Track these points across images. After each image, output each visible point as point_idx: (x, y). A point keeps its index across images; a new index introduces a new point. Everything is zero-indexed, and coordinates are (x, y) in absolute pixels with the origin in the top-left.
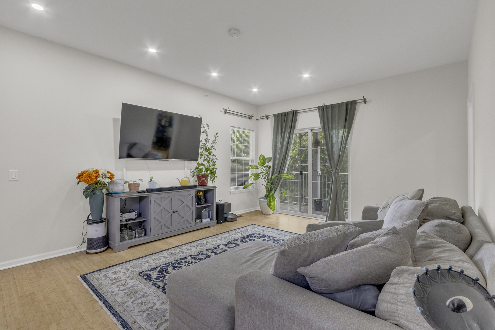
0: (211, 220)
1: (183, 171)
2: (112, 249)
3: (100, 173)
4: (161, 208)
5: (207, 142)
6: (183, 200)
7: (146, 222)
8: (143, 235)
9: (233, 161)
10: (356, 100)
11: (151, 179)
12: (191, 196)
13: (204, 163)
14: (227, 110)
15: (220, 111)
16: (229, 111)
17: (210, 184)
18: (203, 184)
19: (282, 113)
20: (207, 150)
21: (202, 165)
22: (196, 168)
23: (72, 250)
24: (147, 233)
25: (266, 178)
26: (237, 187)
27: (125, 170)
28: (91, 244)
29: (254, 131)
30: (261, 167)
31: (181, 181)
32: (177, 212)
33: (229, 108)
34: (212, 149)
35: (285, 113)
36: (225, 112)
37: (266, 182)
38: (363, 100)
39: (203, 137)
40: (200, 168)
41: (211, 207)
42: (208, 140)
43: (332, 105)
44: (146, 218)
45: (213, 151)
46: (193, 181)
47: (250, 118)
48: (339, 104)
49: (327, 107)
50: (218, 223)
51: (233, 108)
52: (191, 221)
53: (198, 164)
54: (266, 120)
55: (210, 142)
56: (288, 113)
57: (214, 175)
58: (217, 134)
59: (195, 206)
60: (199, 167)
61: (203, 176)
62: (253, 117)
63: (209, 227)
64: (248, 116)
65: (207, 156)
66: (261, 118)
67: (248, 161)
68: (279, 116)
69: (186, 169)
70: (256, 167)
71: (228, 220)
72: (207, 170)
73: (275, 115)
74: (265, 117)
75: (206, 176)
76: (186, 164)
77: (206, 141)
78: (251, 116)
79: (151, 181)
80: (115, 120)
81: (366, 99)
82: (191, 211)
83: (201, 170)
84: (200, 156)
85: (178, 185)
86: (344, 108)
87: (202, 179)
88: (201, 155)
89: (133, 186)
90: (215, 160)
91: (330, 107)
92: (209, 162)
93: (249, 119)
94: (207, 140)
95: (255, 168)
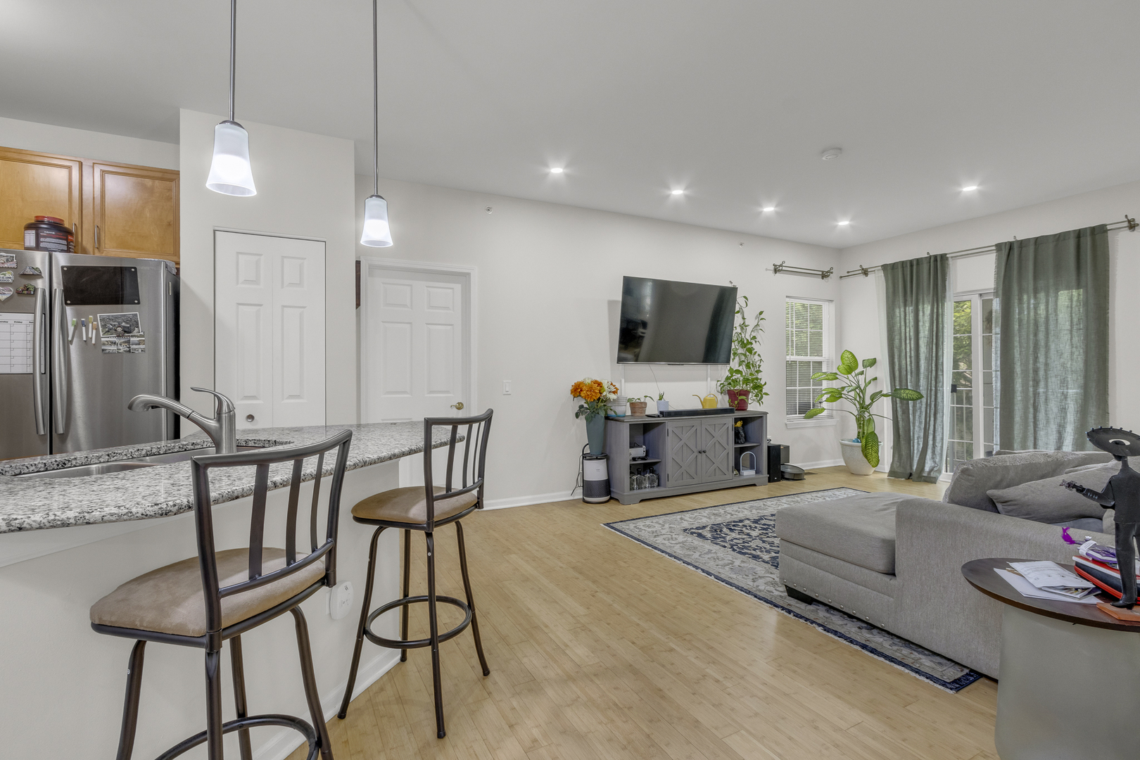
0: (757, 472)
1: (704, 383)
2: (617, 500)
3: (605, 385)
4: (682, 443)
5: (744, 331)
6: (713, 433)
7: (658, 465)
8: (656, 484)
9: (790, 365)
10: (1106, 225)
11: (661, 397)
12: (726, 427)
13: (740, 368)
14: (781, 266)
15: (767, 270)
16: (784, 268)
17: (753, 407)
18: (742, 406)
19: (903, 263)
20: (744, 344)
21: (738, 372)
22: (728, 378)
23: (564, 496)
24: (662, 482)
25: (858, 399)
26: (797, 415)
27: (623, 380)
28: (589, 488)
29: (834, 302)
30: (846, 376)
31: (702, 400)
32: (704, 452)
33: (784, 262)
34: (754, 342)
35: (911, 262)
36: (776, 271)
37: (858, 406)
38: (1126, 224)
39: (738, 320)
40: (734, 378)
41: (756, 449)
42: (746, 326)
43: (1036, 239)
44: (658, 459)
45: (755, 346)
46: (723, 402)
47: (824, 275)
48: (1058, 236)
49: (1022, 244)
50: (770, 481)
51: (792, 259)
52: (725, 471)
53: (731, 371)
54: (862, 277)
55: (749, 329)
56: (918, 261)
57: (761, 391)
58: (761, 313)
59: (731, 447)
60: (732, 376)
61: (742, 392)
62: (832, 273)
63: (754, 485)
64: (821, 273)
65: (745, 355)
66: (850, 274)
67: (820, 363)
68: (897, 268)
69: (709, 379)
70: (834, 377)
71: (786, 476)
72: (746, 381)
73: (884, 267)
74: (860, 272)
75: (746, 393)
76: (709, 370)
77: (742, 329)
78: (827, 272)
79: (660, 399)
80: (611, 303)
81: (1134, 220)
82: (725, 452)
83: (735, 381)
84: (732, 356)
85: (699, 407)
86: (1071, 244)
87: (737, 398)
88: (735, 354)
89: (636, 406)
90: (758, 363)
91: (1032, 243)
92: (748, 366)
93: (823, 279)
94: (743, 326)
95: (831, 377)
